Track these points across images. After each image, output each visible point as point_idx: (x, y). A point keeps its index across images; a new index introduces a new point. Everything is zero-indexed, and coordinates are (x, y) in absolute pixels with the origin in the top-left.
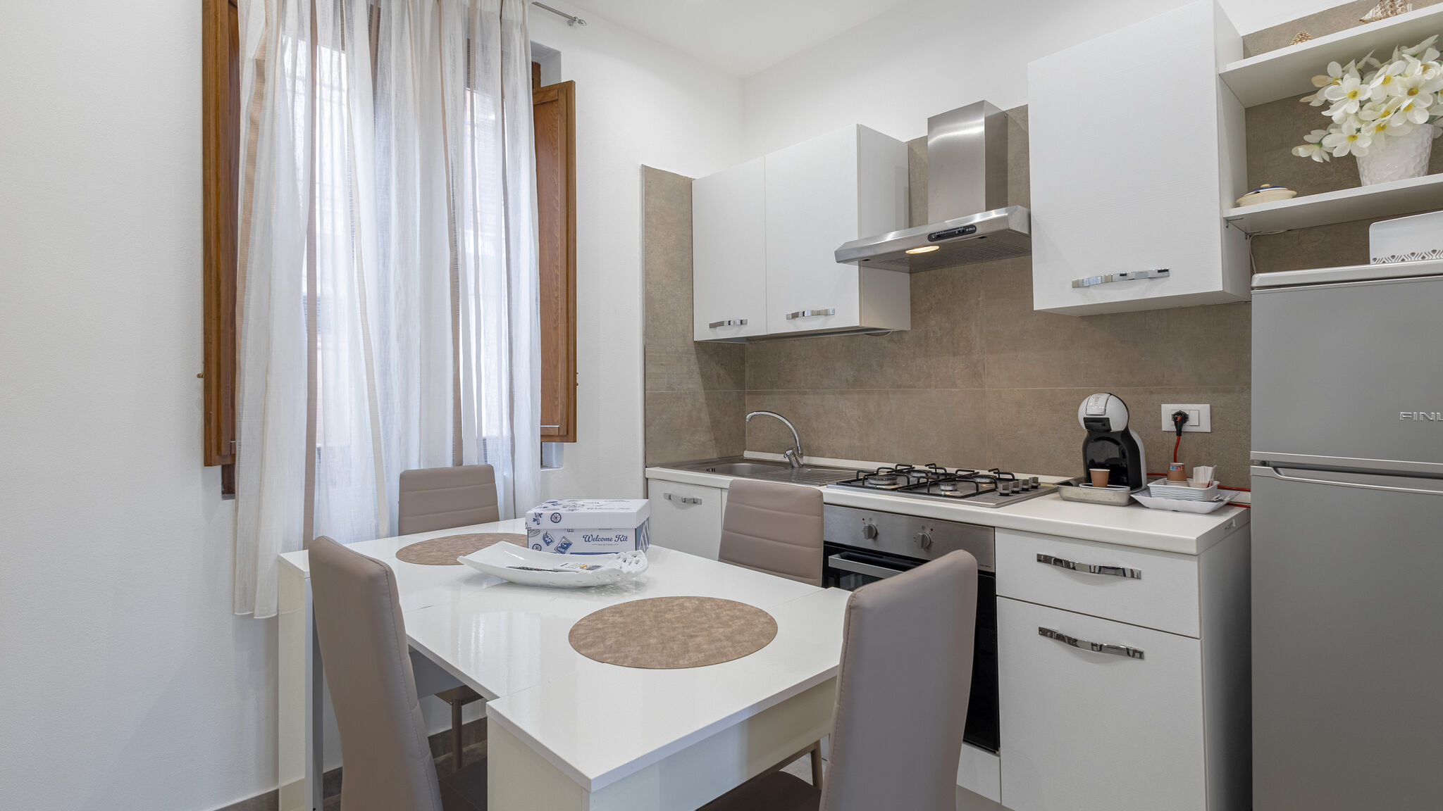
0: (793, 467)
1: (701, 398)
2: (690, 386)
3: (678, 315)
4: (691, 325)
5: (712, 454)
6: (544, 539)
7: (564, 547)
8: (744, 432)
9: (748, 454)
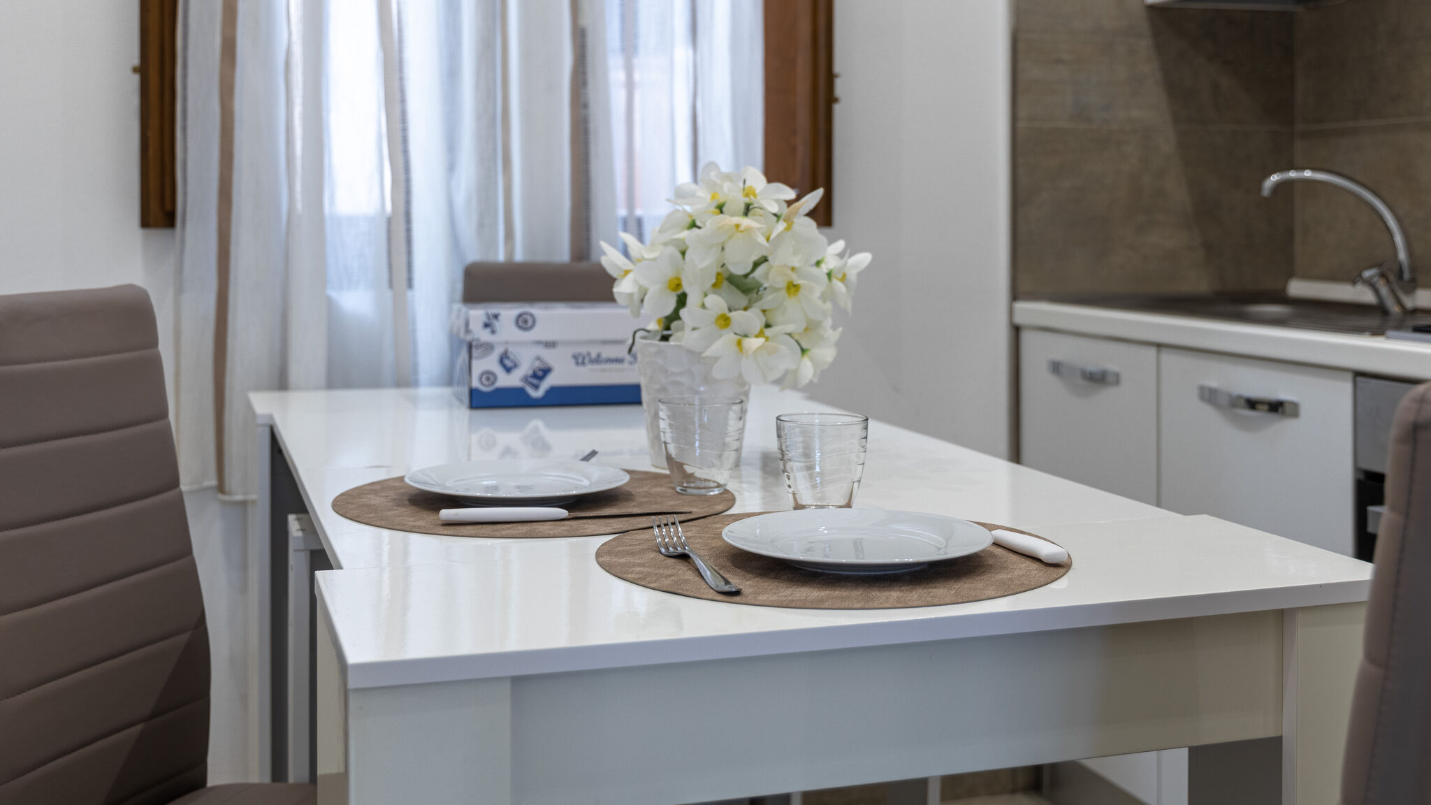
5: (1198, 283)
8: (1290, 233)
9: (1298, 288)
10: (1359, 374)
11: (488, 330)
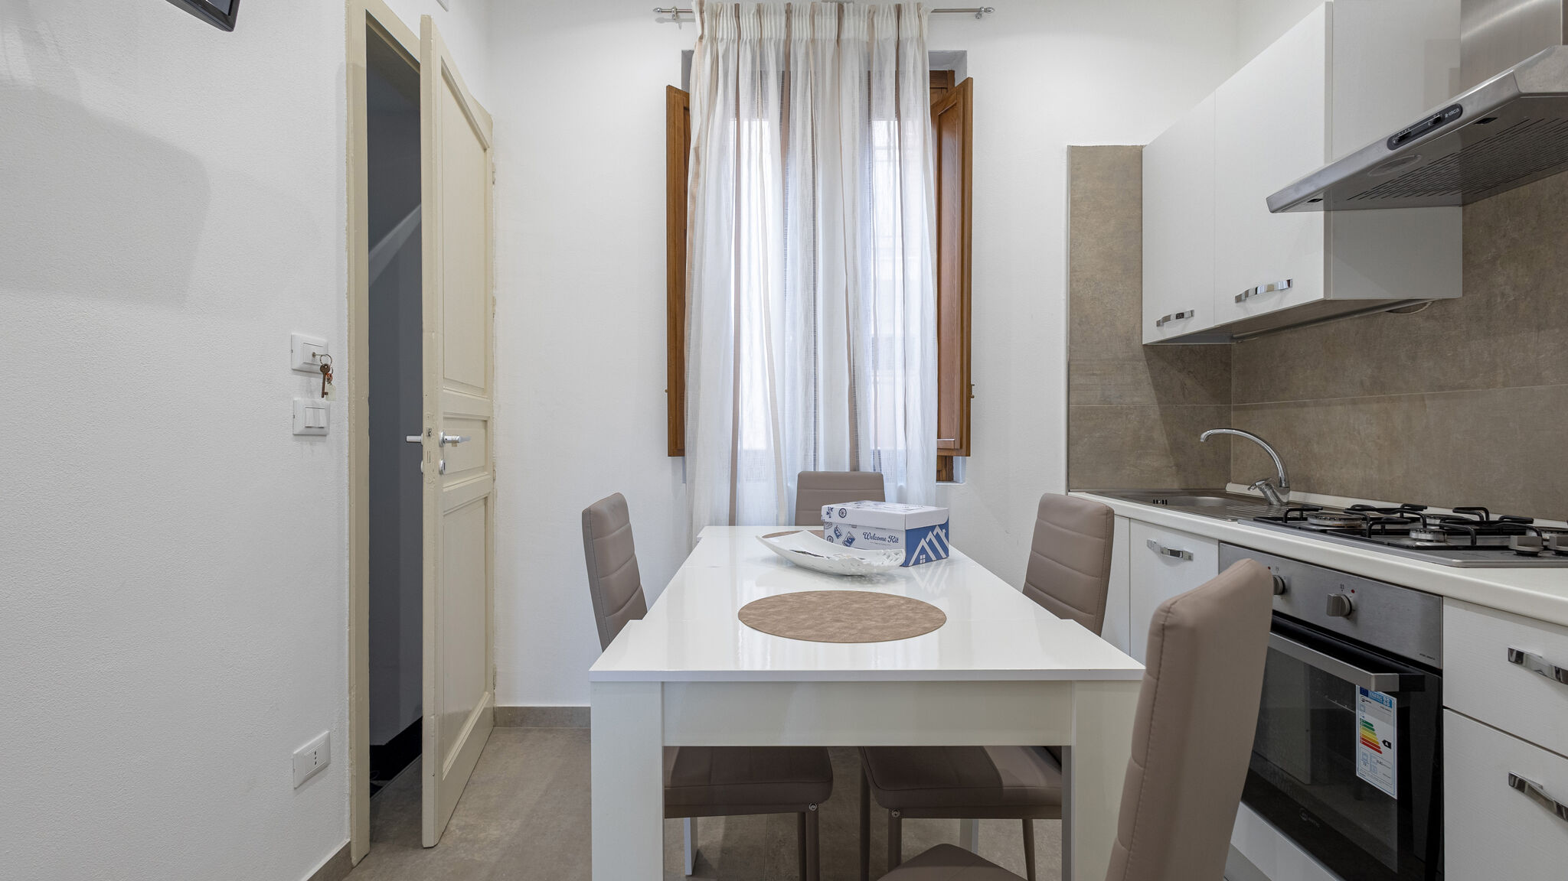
0: (1270, 504)
1: (1154, 413)
3: (1120, 314)
4: (1138, 326)
5: (1173, 483)
6: (835, 532)
7: (850, 542)
8: (1228, 459)
9: (1232, 488)
10: (1221, 541)
11: (828, 516)
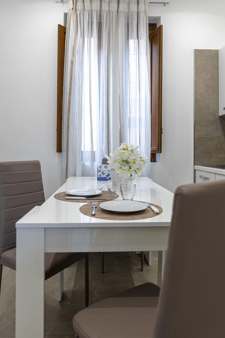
2: (217, 134)
3: (211, 106)
4: (217, 110)
6: (102, 173)
11: (100, 168)
